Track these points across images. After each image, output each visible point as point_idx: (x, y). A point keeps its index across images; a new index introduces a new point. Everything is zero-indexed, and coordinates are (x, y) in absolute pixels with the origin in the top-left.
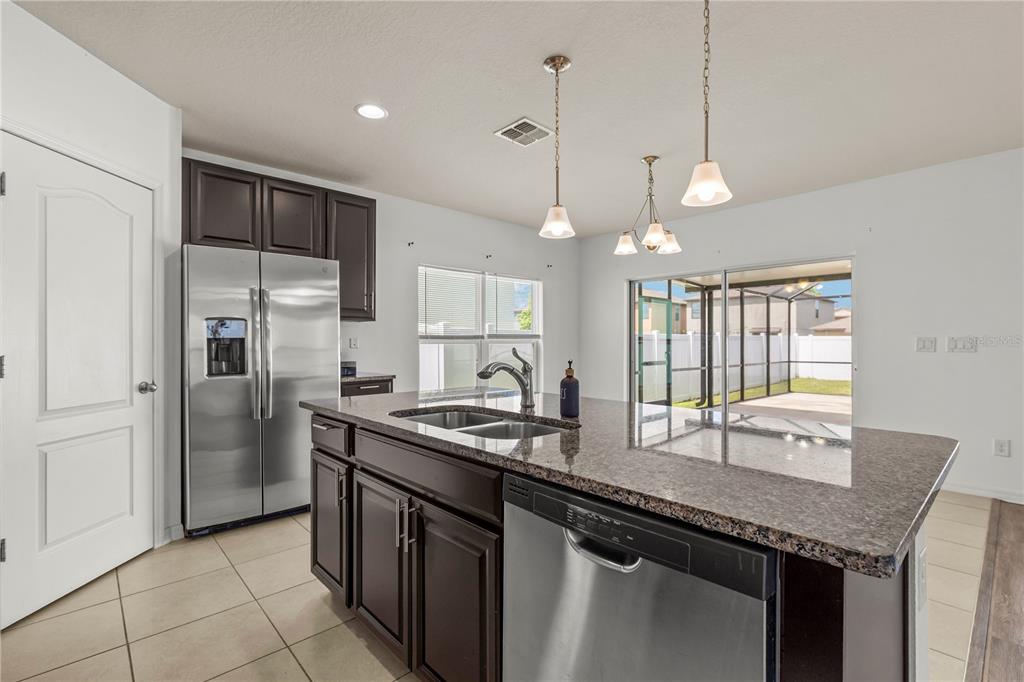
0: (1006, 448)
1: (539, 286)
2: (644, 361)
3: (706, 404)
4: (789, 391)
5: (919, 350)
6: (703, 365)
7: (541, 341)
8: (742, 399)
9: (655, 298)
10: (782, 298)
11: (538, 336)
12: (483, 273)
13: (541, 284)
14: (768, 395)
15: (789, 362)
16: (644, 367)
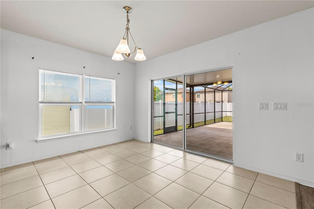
0: (301, 158)
1: (113, 82)
2: (166, 112)
3: (191, 127)
4: (222, 121)
5: (261, 109)
6: (190, 113)
7: (115, 104)
8: (205, 124)
9: (170, 89)
10: (219, 90)
11: (113, 102)
12: (82, 75)
13: (115, 81)
14: (215, 123)
15: (222, 111)
16: (166, 114)
